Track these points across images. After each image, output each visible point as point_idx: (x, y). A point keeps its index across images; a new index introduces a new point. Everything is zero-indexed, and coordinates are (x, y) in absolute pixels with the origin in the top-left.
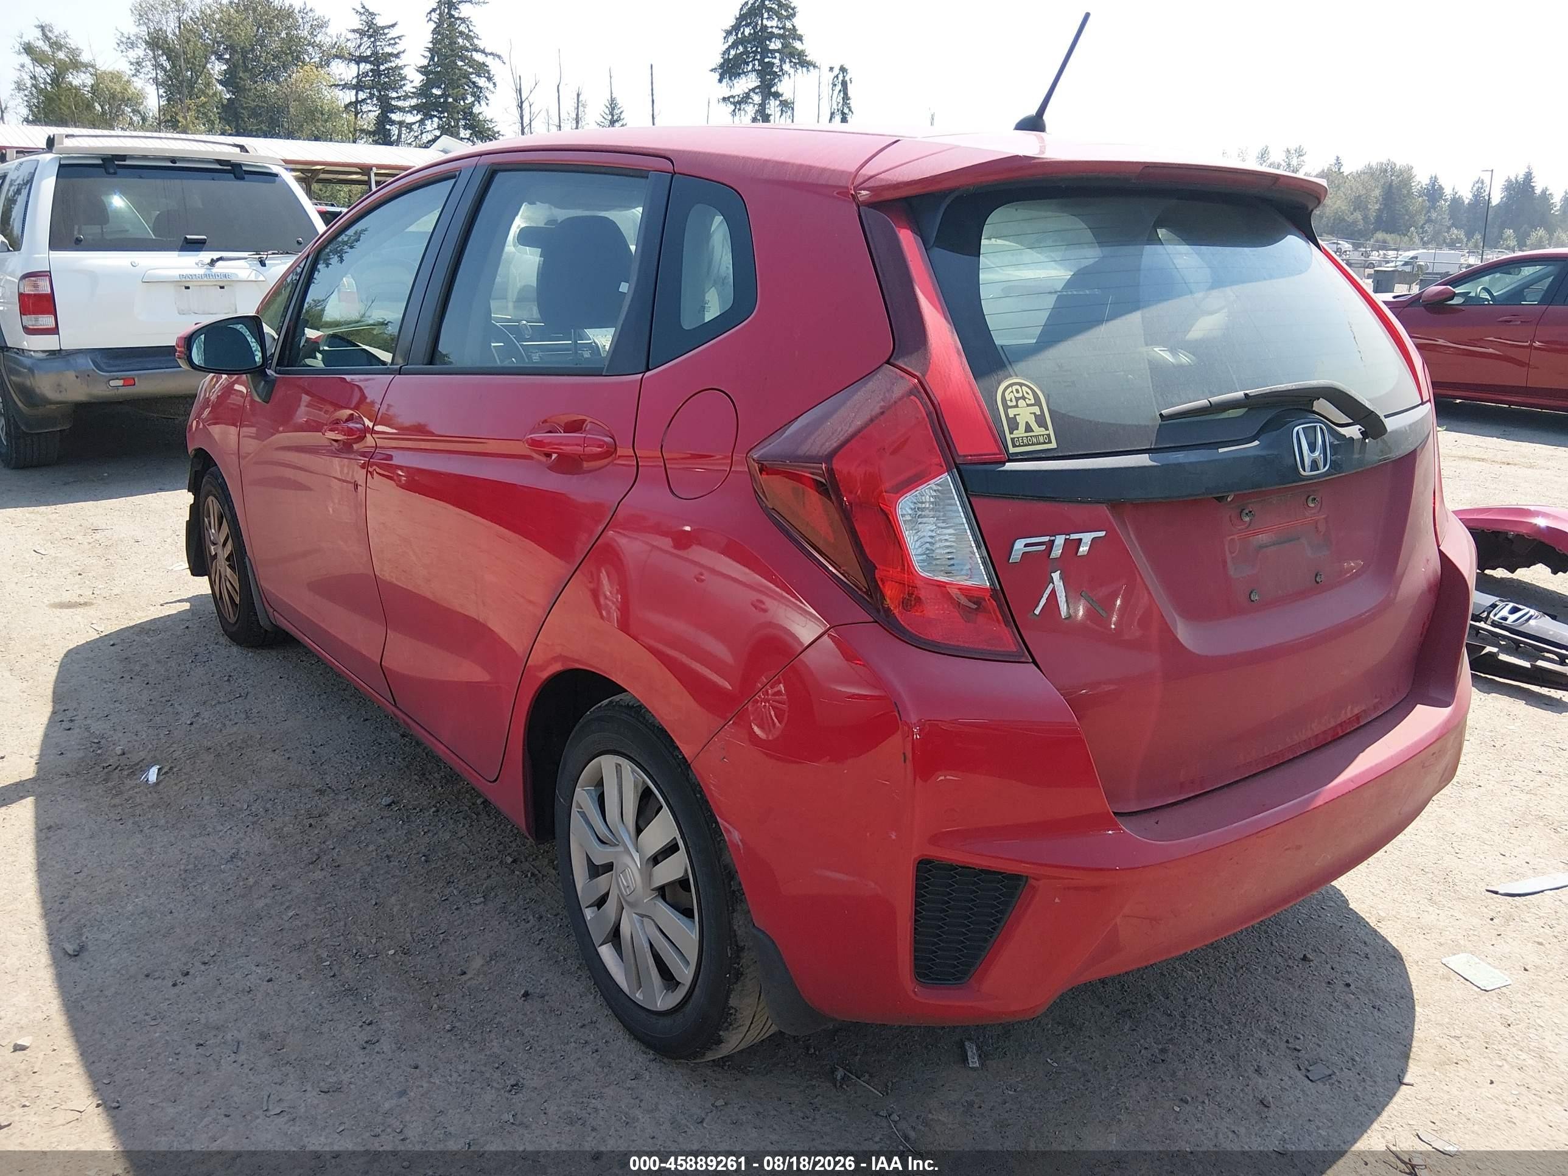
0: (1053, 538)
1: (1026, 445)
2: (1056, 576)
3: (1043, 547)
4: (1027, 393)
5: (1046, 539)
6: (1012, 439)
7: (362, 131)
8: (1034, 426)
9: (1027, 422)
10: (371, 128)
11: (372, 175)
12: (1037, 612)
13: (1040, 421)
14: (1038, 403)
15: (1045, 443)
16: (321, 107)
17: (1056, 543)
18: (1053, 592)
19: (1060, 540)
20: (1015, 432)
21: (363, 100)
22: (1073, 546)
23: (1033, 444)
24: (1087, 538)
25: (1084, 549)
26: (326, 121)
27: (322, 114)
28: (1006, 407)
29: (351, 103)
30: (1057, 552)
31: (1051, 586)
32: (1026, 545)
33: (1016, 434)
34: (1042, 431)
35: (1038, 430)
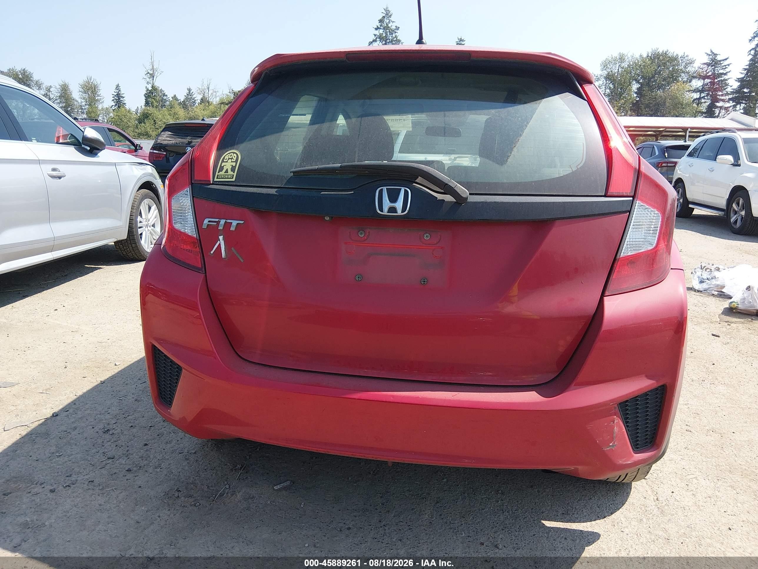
0: (220, 220)
1: (223, 178)
2: (221, 238)
3: (215, 224)
4: (235, 157)
5: (217, 220)
6: (218, 175)
7: (700, 112)
8: (229, 171)
9: (227, 169)
10: (704, 110)
11: (688, 132)
12: (212, 252)
13: (233, 169)
14: (236, 161)
15: (230, 178)
16: (682, 101)
17: (221, 223)
18: (220, 244)
19: (223, 222)
20: (220, 172)
21: (703, 97)
22: (227, 225)
23: (225, 178)
24: (235, 223)
25: (233, 228)
26: (683, 108)
27: (682, 105)
28: (223, 161)
29: (696, 99)
30: (221, 228)
31: (219, 242)
32: (209, 221)
33: (221, 173)
34: (232, 173)
35: (230, 172)
